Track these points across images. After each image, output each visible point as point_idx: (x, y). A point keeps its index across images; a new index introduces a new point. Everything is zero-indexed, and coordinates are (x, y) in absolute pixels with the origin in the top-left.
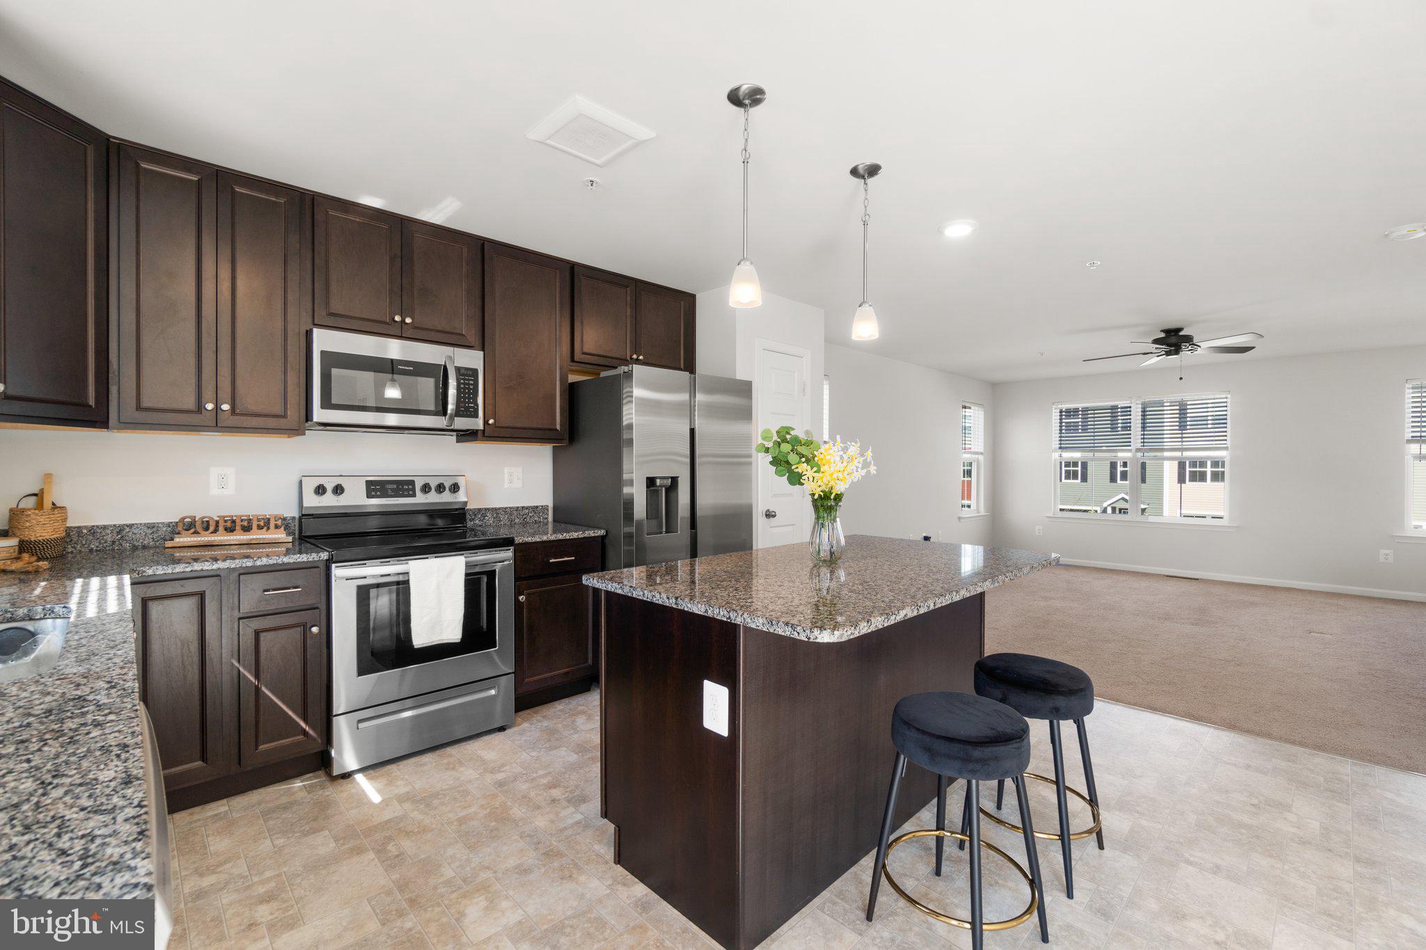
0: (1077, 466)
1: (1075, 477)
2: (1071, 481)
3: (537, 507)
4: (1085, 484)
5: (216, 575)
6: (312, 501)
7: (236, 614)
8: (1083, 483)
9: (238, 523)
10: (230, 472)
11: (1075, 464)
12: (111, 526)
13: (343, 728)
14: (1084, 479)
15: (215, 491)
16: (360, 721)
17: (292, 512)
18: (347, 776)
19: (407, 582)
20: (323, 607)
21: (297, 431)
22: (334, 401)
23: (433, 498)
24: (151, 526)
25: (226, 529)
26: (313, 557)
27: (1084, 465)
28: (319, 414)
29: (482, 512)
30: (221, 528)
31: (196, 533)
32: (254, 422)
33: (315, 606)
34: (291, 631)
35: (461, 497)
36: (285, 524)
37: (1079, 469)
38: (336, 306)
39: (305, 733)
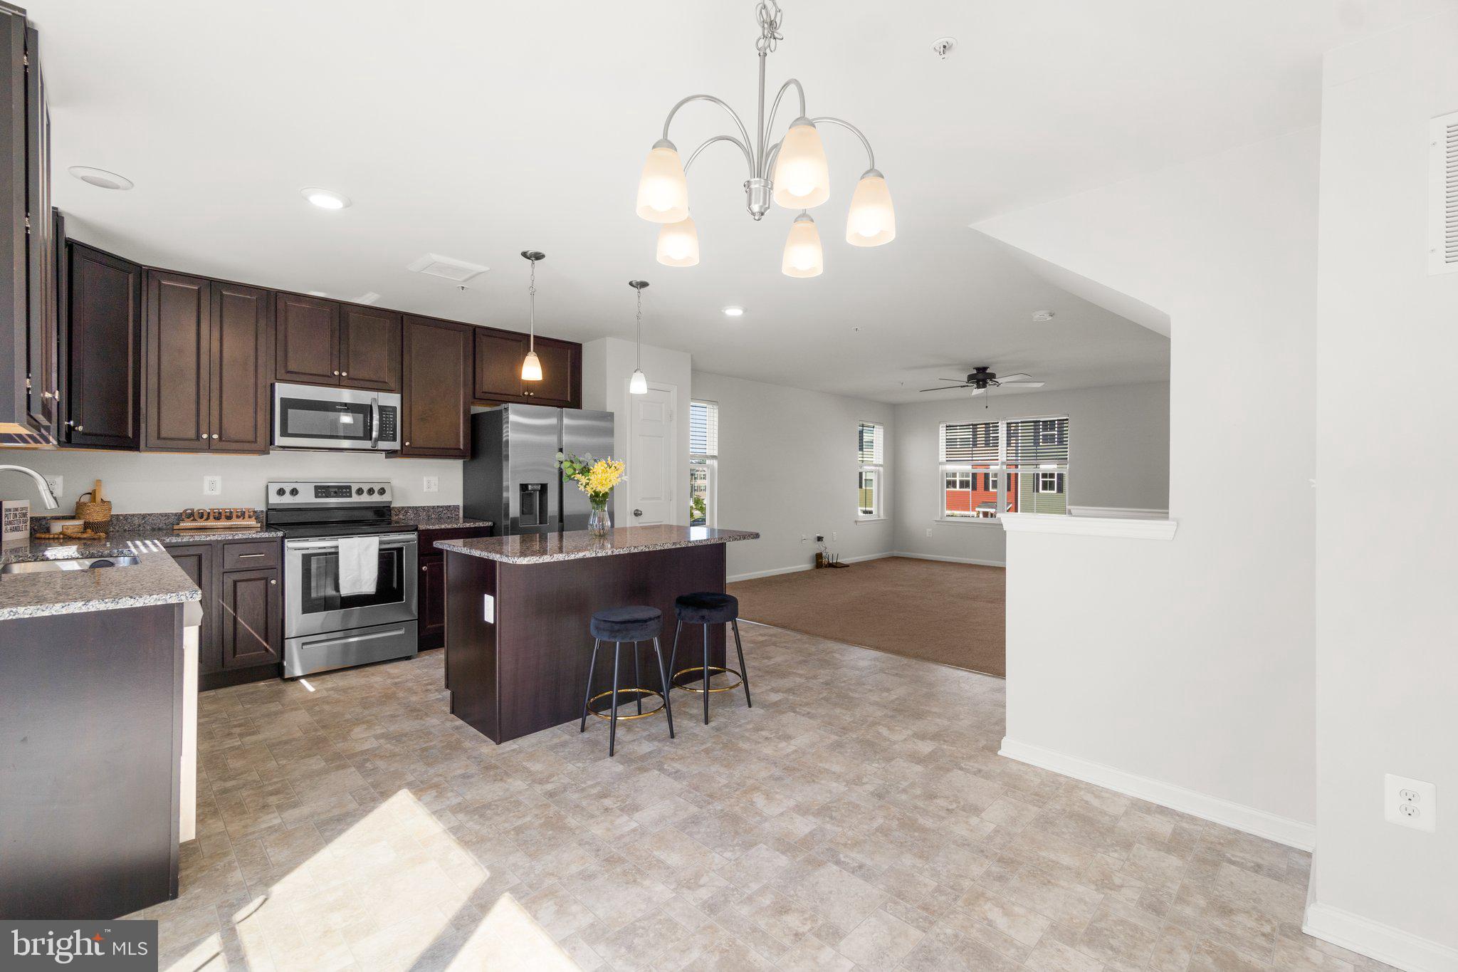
0: (1054, 478)
1: (1052, 488)
2: (1048, 492)
3: (450, 506)
4: (1062, 494)
5: (209, 544)
6: (275, 500)
7: (222, 570)
8: (1059, 494)
9: (223, 514)
10: (218, 479)
11: (1052, 476)
12: (138, 514)
13: (292, 647)
14: (1060, 490)
15: (207, 491)
16: (304, 644)
17: (261, 507)
18: (295, 679)
19: (337, 553)
20: (280, 568)
21: (265, 452)
22: (290, 431)
23: (365, 498)
24: (167, 515)
25: (215, 518)
26: (273, 534)
27: (1060, 477)
28: (279, 440)
29: (405, 510)
30: (211, 517)
31: (194, 520)
32: (235, 446)
33: (274, 567)
34: (258, 582)
35: (385, 498)
36: (256, 515)
37: (1055, 479)
38: (292, 366)
39: (267, 650)
